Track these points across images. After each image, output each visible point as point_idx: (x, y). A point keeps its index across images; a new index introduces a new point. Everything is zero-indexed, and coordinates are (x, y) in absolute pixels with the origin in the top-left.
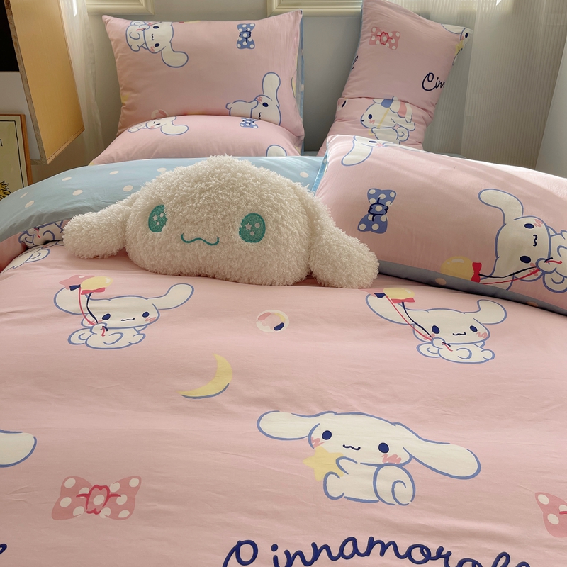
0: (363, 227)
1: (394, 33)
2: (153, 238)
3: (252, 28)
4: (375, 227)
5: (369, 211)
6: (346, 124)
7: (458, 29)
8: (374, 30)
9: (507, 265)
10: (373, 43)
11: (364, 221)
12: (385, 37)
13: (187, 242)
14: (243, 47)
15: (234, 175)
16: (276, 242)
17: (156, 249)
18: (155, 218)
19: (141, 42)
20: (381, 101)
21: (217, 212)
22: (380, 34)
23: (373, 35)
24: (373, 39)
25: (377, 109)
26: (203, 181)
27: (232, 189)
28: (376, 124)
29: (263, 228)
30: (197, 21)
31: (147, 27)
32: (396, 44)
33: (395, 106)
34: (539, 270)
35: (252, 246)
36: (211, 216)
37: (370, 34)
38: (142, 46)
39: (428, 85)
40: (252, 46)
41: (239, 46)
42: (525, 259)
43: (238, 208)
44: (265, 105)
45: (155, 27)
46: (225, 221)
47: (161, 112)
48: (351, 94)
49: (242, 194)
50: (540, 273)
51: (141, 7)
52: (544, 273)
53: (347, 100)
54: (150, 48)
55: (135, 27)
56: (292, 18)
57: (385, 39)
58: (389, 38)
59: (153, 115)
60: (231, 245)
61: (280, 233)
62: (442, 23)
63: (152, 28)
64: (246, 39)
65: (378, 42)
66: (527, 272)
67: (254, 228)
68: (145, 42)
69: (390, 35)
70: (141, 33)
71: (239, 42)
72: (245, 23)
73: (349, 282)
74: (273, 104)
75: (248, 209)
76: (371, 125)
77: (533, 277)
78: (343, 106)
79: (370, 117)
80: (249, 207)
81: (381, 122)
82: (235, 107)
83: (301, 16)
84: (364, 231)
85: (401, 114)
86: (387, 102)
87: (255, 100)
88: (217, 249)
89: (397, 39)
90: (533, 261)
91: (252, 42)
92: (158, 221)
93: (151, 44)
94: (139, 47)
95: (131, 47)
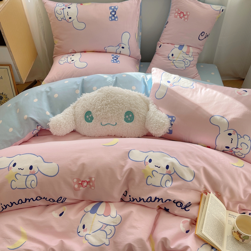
3: (117, 9)
8: (177, 10)
10: (176, 17)
19: (62, 16)
20: (178, 46)
22: (179, 12)
23: (176, 12)
24: (176, 15)
25: (176, 51)
28: (175, 59)
31: (65, 7)
32: (187, 19)
33: (185, 49)
38: (63, 18)
39: (201, 38)
40: (116, 19)
41: (110, 19)
44: (123, 48)
45: (68, 8)
50: (233, 152)
52: (235, 152)
53: (162, 44)
54: (67, 20)
55: (59, 7)
57: (182, 15)
59: (70, 52)
62: (211, 4)
64: (114, 15)
65: (178, 17)
66: (228, 151)
68: (64, 16)
69: (185, 13)
70: (62, 11)
72: (113, 5)
74: (126, 47)
76: (172, 59)
78: (160, 47)
81: (177, 58)
82: (108, 49)
83: (141, 1)
85: (187, 53)
86: (181, 47)
87: (118, 46)
89: (188, 16)
90: (231, 148)
91: (117, 17)
92: (89, 118)
93: (67, 18)
94: (62, 19)
95: (57, 18)
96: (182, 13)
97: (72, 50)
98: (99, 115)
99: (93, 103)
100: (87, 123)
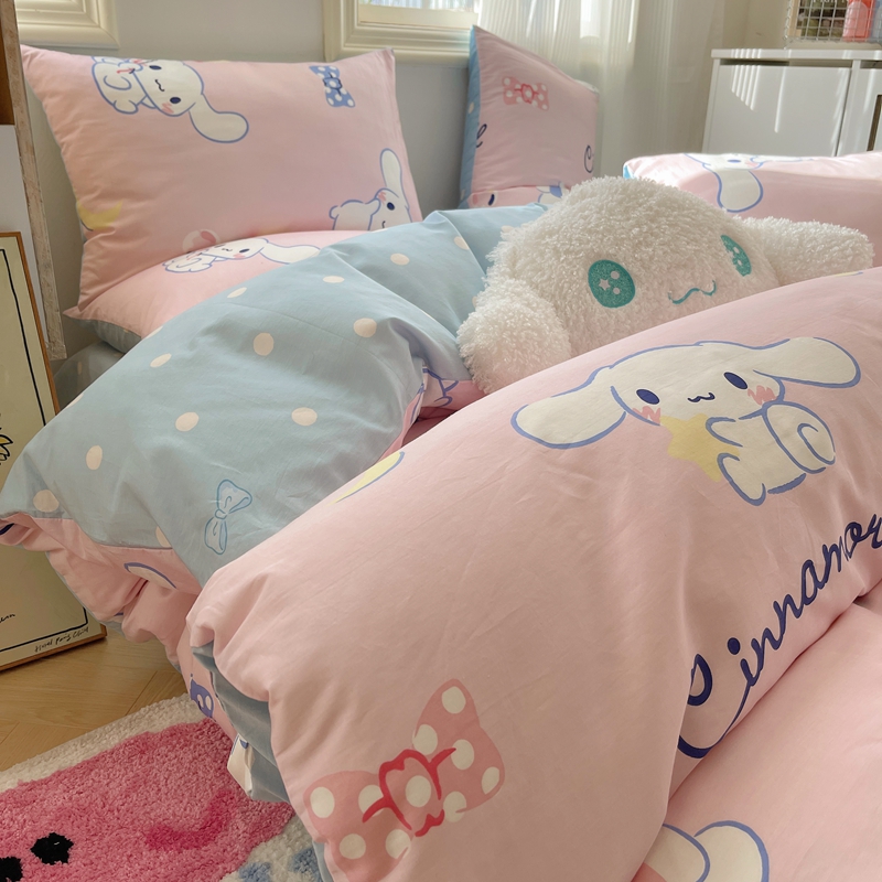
1: (539, 85)
3: (337, 73)
8: (507, 81)
12: (527, 89)
13: (678, 301)
14: (337, 104)
19: (136, 95)
20: (547, 189)
22: (518, 86)
23: (507, 90)
24: (510, 95)
29: (743, 252)
31: (137, 67)
32: (546, 101)
37: (501, 89)
38: (141, 102)
39: (590, 164)
40: (351, 102)
41: (331, 102)
44: (391, 206)
45: (153, 67)
47: (205, 235)
48: (497, 183)
53: (496, 193)
54: (161, 107)
56: (383, 61)
57: (528, 94)
63: (146, 68)
64: (338, 89)
65: (519, 99)
67: (736, 254)
68: (147, 95)
69: (535, 88)
70: (131, 77)
71: (328, 95)
72: (320, 65)
74: (400, 204)
78: (491, 202)
80: (718, 225)
82: (343, 214)
83: (393, 58)
86: (556, 190)
87: (375, 198)
89: (545, 93)
91: (349, 96)
92: (613, 287)
93: (162, 100)
94: (136, 106)
95: (113, 105)
96: (528, 86)
97: (196, 234)
98: (651, 258)
99: (597, 226)
100: (614, 309)
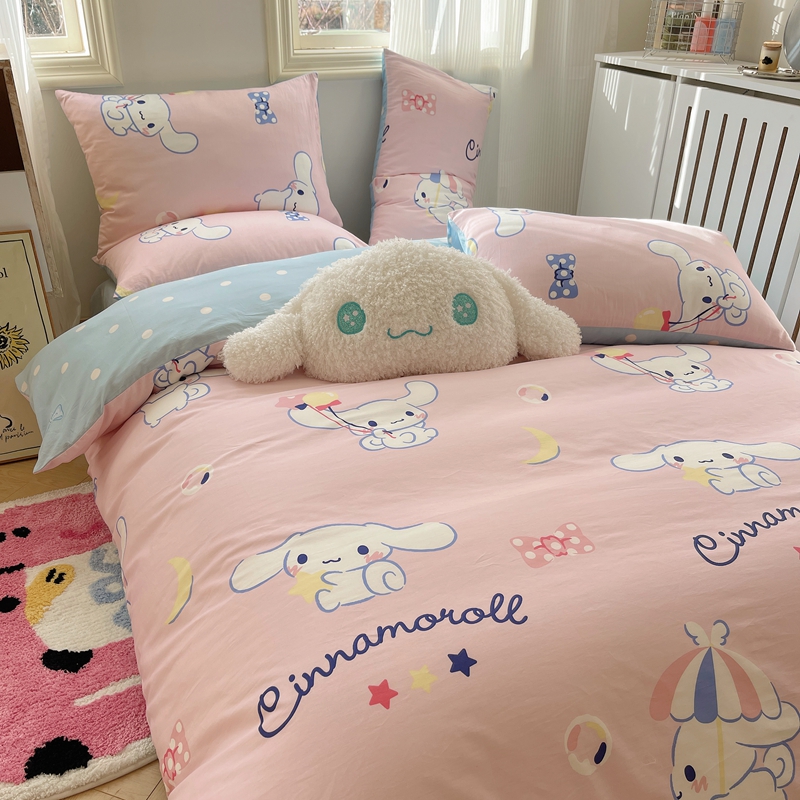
0: (554, 294)
1: (429, 95)
2: (353, 341)
3: (267, 97)
4: (566, 292)
5: (555, 277)
6: (398, 207)
7: (485, 89)
8: (405, 93)
9: (692, 308)
10: (407, 109)
11: (553, 288)
12: (419, 99)
13: (397, 337)
14: (263, 122)
15: (426, 255)
16: (492, 320)
17: (359, 353)
18: (346, 318)
19: (127, 123)
20: (429, 176)
21: (424, 297)
22: (413, 97)
23: (405, 99)
24: (406, 103)
25: (427, 185)
26: (394, 268)
27: (431, 271)
28: (432, 203)
29: (475, 308)
30: (192, 92)
31: (129, 103)
32: (434, 108)
33: (445, 180)
34: (720, 307)
35: (469, 328)
36: (420, 303)
37: (401, 99)
38: (129, 128)
39: (472, 154)
40: (274, 120)
41: (259, 120)
42: (707, 300)
43: (446, 289)
44: (301, 192)
45: (139, 102)
46: (438, 305)
47: (169, 214)
48: (391, 172)
49: (444, 275)
50: (721, 310)
51: (108, 76)
52: (725, 309)
53: (389, 178)
54: (142, 131)
55: (112, 103)
56: (308, 83)
57: (420, 103)
58: (424, 102)
59: (159, 220)
60: (448, 331)
61: (492, 310)
62: (469, 82)
63: (135, 103)
64: (265, 111)
65: (413, 107)
66: (711, 312)
67: (467, 309)
68: (133, 123)
69: (426, 98)
70: (124, 111)
71: (257, 116)
72: (257, 91)
73: (564, 351)
74: (308, 190)
75: (455, 289)
76: (426, 205)
77: (716, 315)
78: (384, 186)
79: (424, 195)
80: (457, 287)
81: (436, 201)
82: (264, 199)
83: (317, 80)
84: (556, 298)
85: (453, 189)
86: (435, 177)
87: (288, 188)
88: (433, 338)
89: (434, 102)
90: (714, 300)
91: (273, 115)
93: (142, 125)
94: (126, 130)
95: (112, 130)
96: (421, 97)
98: (381, 306)
99: (359, 278)
100: (345, 336)
